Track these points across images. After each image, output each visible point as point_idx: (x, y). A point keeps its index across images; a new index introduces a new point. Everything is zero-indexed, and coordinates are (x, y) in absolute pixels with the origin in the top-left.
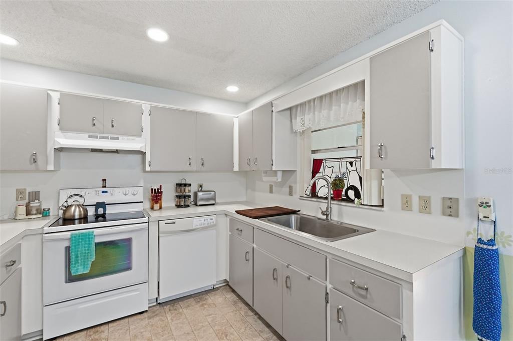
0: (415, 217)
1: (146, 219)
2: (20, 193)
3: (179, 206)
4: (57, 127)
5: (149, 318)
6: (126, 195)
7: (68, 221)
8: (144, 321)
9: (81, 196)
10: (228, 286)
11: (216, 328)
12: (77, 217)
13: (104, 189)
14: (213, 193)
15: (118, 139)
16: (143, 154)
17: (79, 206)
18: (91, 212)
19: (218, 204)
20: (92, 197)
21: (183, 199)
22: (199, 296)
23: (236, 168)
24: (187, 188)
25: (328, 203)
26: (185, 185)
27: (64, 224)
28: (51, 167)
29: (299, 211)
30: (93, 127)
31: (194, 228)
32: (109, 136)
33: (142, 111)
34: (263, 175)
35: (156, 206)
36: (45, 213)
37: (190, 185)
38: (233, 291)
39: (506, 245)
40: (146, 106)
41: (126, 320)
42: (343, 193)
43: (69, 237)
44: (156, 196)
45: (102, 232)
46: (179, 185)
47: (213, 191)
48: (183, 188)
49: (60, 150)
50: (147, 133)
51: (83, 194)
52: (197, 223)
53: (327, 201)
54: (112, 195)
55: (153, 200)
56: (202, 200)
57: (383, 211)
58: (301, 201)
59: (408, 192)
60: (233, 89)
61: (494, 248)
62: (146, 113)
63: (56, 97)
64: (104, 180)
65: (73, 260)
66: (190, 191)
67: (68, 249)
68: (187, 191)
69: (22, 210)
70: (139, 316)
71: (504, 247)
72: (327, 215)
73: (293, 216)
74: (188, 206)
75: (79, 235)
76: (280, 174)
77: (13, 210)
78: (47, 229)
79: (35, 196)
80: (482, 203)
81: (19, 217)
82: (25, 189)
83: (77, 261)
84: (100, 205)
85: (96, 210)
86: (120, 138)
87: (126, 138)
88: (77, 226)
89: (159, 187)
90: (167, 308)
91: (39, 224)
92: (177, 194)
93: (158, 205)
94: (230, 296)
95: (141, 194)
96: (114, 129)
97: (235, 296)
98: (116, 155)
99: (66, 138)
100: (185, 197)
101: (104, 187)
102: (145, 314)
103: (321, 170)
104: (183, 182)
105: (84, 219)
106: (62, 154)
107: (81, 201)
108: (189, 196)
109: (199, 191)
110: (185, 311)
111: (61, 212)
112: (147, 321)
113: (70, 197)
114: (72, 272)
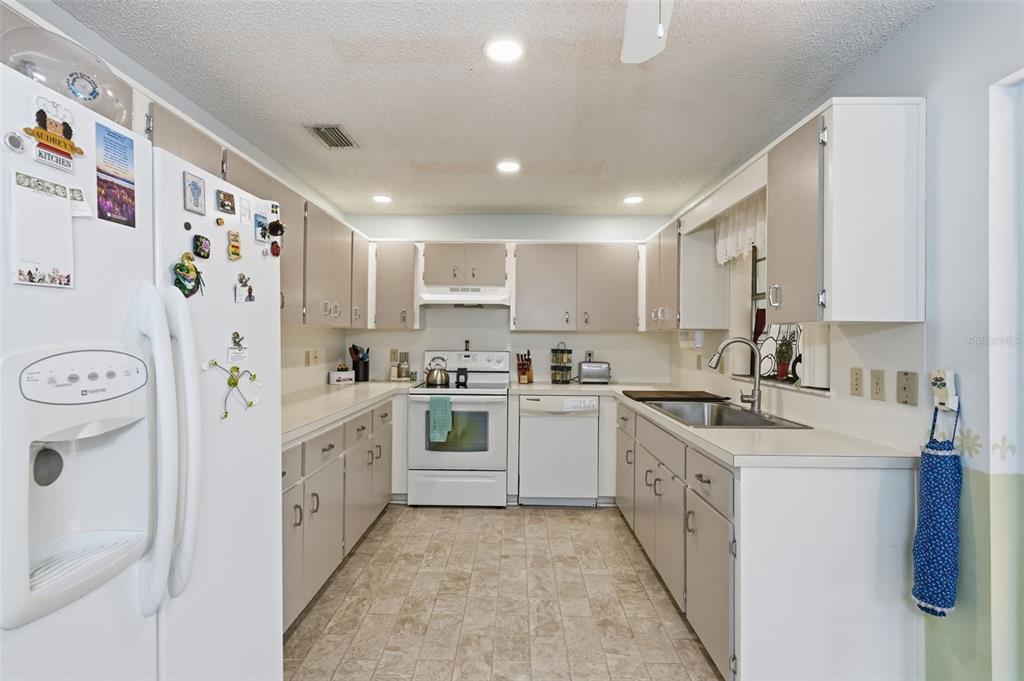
0: (865, 406)
1: (505, 391)
2: (394, 352)
3: (555, 382)
4: (422, 281)
5: (506, 515)
6: (489, 361)
7: (431, 384)
8: (500, 516)
9: (443, 360)
10: (616, 508)
11: (579, 543)
12: (439, 382)
13: (467, 353)
14: (605, 366)
15: (478, 290)
16: (508, 307)
17: (441, 370)
18: (453, 379)
19: (613, 383)
20: (454, 362)
21: (561, 373)
22: (572, 509)
23: (642, 327)
24: (565, 356)
25: (755, 382)
26: (563, 351)
27: (428, 387)
28: (417, 326)
29: (728, 399)
30: (455, 279)
31: (565, 410)
32: (470, 287)
33: (506, 252)
34: (680, 337)
35: (524, 378)
36: (412, 376)
37: (570, 352)
38: (622, 516)
39: (973, 453)
40: (511, 245)
41: (482, 510)
42: (790, 369)
43: (428, 400)
44: (524, 366)
45: (461, 401)
46: (555, 351)
47: (606, 363)
48: (560, 355)
49: (425, 307)
50: (511, 281)
51: (445, 358)
52: (569, 404)
53: (753, 380)
54: (474, 360)
55: (519, 370)
56: (588, 376)
57: (828, 397)
58: (734, 381)
59: (859, 364)
60: (633, 200)
61: (953, 453)
62: (511, 254)
63: (421, 247)
64: (467, 342)
65: (431, 426)
66: (569, 361)
67: (428, 413)
68: (565, 360)
69: (395, 371)
70: (496, 510)
71: (971, 456)
72: (753, 403)
73: (706, 404)
74: (567, 382)
75: (438, 400)
76: (699, 336)
77: (388, 371)
78: (412, 390)
79: (405, 357)
80: (937, 379)
81: (392, 379)
82: (397, 350)
83: (435, 427)
84: (462, 372)
85: (458, 378)
86: (482, 289)
87: (488, 288)
88: (438, 390)
89: (526, 353)
90: (528, 511)
91: (406, 385)
92: (554, 365)
93: (526, 377)
94: (614, 520)
95: (506, 362)
96: (474, 280)
97: (622, 521)
98: (479, 310)
99: (430, 293)
100: (562, 369)
101: (467, 350)
102: (502, 511)
103: (765, 330)
104: (562, 347)
105: (446, 385)
106: (428, 312)
107: (443, 364)
108: (569, 369)
109: (586, 362)
110: (548, 519)
111: (426, 375)
112: (501, 517)
113: (433, 360)
114: (432, 436)
